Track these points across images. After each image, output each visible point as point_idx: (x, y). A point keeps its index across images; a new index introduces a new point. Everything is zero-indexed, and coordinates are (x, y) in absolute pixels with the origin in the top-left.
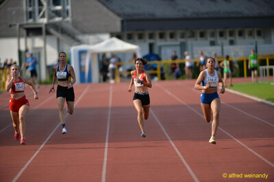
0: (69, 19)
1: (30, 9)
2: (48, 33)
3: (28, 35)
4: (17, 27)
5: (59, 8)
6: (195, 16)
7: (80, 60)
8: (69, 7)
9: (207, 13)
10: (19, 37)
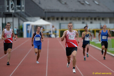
0: (23, 11)
2: (15, 16)
4: (2, 13)
6: (76, 11)
7: (27, 28)
9: (81, 10)
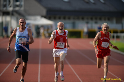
1: (5, 3)
5: (18, 3)
8: (23, 3)
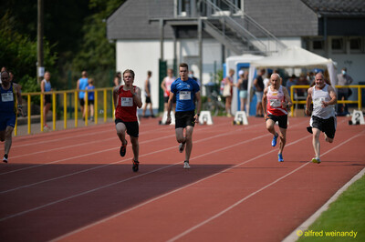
0: (240, 13)
3: (178, 37)
4: (161, 23)
10: (163, 39)
